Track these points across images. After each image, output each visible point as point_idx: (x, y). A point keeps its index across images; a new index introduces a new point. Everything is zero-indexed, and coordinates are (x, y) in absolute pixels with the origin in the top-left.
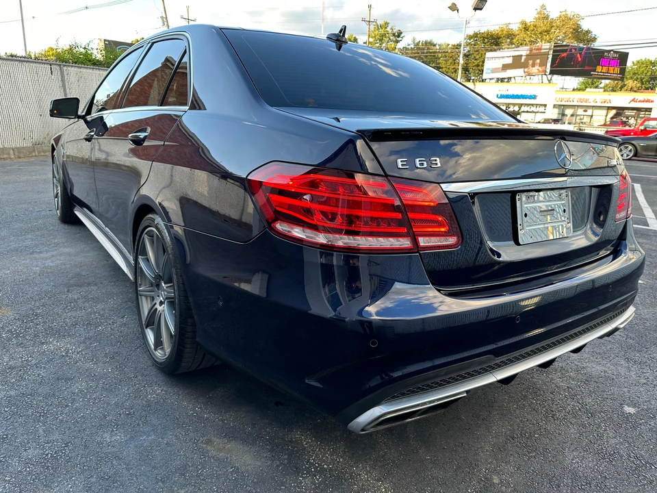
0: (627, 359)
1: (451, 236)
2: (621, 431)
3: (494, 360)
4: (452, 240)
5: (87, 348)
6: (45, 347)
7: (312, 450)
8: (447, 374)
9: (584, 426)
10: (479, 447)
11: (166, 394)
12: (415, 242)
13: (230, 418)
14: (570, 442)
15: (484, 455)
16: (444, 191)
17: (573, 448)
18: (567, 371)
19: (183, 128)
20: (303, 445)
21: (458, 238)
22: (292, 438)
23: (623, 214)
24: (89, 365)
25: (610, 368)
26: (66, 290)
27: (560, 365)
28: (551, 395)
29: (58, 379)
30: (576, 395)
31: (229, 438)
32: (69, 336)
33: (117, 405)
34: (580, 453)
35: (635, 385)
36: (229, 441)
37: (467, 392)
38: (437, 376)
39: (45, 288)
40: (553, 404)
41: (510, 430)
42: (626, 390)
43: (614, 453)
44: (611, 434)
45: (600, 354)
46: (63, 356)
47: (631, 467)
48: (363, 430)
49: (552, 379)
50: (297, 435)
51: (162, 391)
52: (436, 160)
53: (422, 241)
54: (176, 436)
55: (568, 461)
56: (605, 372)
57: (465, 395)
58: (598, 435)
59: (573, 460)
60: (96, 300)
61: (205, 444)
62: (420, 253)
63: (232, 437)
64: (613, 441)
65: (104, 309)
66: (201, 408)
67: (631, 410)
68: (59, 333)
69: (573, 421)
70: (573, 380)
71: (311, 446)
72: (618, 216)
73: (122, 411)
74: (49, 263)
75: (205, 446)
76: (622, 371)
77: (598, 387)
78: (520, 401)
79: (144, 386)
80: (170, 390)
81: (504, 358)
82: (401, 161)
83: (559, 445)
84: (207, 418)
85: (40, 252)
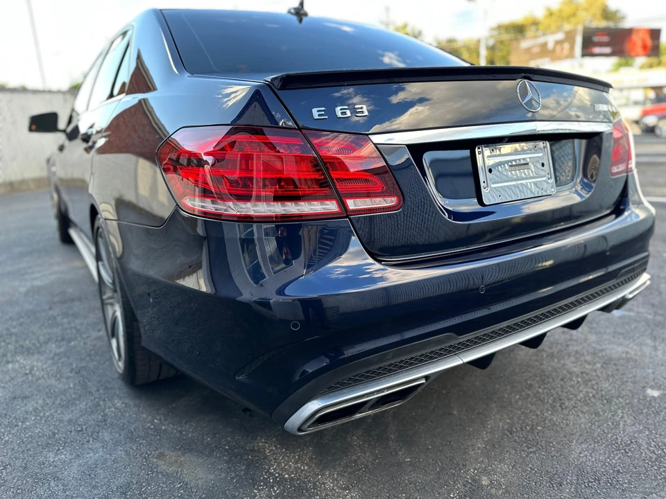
0: (654, 338)
1: (389, 196)
2: (641, 417)
3: (457, 339)
4: (391, 201)
5: (54, 364)
6: (10, 366)
7: (275, 459)
8: (393, 357)
9: (597, 414)
10: (470, 444)
11: (126, 407)
12: (343, 205)
13: (190, 428)
14: (579, 433)
15: (475, 453)
16: (374, 144)
17: (582, 439)
18: (583, 355)
20: (265, 454)
21: (398, 197)
22: (254, 447)
23: (622, 167)
24: (53, 381)
25: (633, 349)
26: (47, 307)
27: (575, 348)
28: (562, 383)
29: (15, 398)
30: (590, 380)
31: (184, 450)
32: (39, 353)
33: (70, 421)
34: (590, 445)
35: (662, 365)
36: (183, 454)
37: (426, 377)
38: (381, 360)
39: (28, 307)
40: (562, 392)
41: (508, 423)
42: (650, 371)
43: (632, 442)
44: (629, 421)
45: (622, 334)
46: (26, 374)
47: (651, 458)
48: (300, 430)
49: (564, 365)
50: (261, 443)
51: (122, 403)
52: (361, 108)
53: (352, 204)
54: (126, 451)
55: (574, 455)
56: (627, 353)
57: (424, 381)
58: (613, 424)
59: (580, 453)
60: (75, 316)
61: (156, 458)
62: (350, 219)
63: (187, 449)
64: (630, 430)
65: (82, 324)
66: (160, 420)
67: (656, 393)
68: (28, 352)
69: (586, 408)
70: (589, 364)
71: (274, 454)
72: (615, 170)
73: (73, 428)
74: (38, 283)
75: (155, 460)
76: (647, 350)
77: (617, 370)
78: (523, 391)
79: (104, 400)
80: (131, 403)
81: (470, 336)
82: (318, 111)
83: (565, 437)
84: (165, 430)
85: (33, 273)
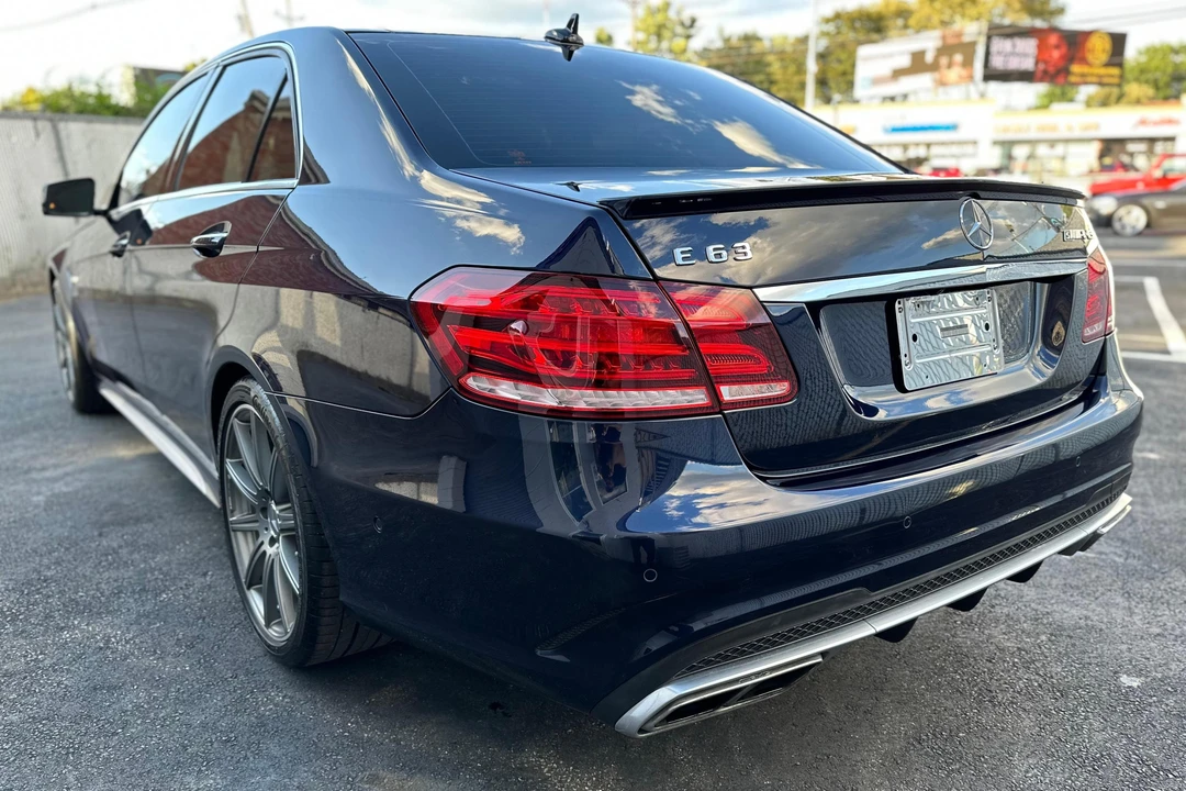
0: (1128, 595)
1: (780, 380)
2: (1114, 718)
3: (869, 597)
4: (779, 388)
5: (143, 632)
6: (66, 634)
7: (560, 782)
8: (782, 624)
9: (1047, 713)
10: (859, 759)
11: (293, 703)
12: (715, 395)
13: (410, 736)
14: (1023, 742)
15: (868, 772)
16: (761, 302)
17: (1027, 751)
18: (1018, 620)
19: (290, 220)
20: (544, 774)
21: (791, 385)
22: (523, 763)
23: (1098, 327)
24: (152, 661)
25: (1096, 613)
26: (96, 533)
27: (1005, 610)
28: (989, 664)
29: (95, 689)
30: (1033, 662)
31: (411, 770)
32: (109, 612)
33: (204, 726)
34: (1041, 759)
35: (1142, 638)
36: (411, 776)
37: (823, 654)
38: (766, 628)
39: (59, 531)
40: (991, 679)
41: (914, 728)
42: (1124, 647)
43: (1102, 756)
44: (1096, 724)
45: (1078, 588)
46: (101, 648)
47: (1132, 778)
48: (641, 731)
49: (990, 636)
50: (531, 757)
51: (284, 697)
52: (743, 247)
53: (728, 393)
54: (314, 773)
55: (1018, 774)
56: (1087, 618)
57: (820, 660)
58: (1072, 728)
59: (1027, 772)
60: (153, 548)
61: (367, 783)
62: (723, 415)
63: (415, 768)
64: (1098, 737)
65: (168, 563)
66: (357, 723)
67: (1135, 683)
68: (90, 610)
69: (1029, 705)
70: (1029, 635)
71: (556, 774)
72: (1088, 332)
73: (214, 737)
74: (60, 487)
75: (367, 786)
76: (1118, 615)
77: (1074, 645)
78: (931, 677)
79: (252, 692)
80: (298, 695)
81: (887, 592)
82: (682, 252)
83: (1002, 748)
84: (369, 739)
85: (44, 469)
